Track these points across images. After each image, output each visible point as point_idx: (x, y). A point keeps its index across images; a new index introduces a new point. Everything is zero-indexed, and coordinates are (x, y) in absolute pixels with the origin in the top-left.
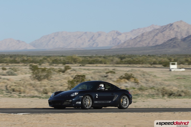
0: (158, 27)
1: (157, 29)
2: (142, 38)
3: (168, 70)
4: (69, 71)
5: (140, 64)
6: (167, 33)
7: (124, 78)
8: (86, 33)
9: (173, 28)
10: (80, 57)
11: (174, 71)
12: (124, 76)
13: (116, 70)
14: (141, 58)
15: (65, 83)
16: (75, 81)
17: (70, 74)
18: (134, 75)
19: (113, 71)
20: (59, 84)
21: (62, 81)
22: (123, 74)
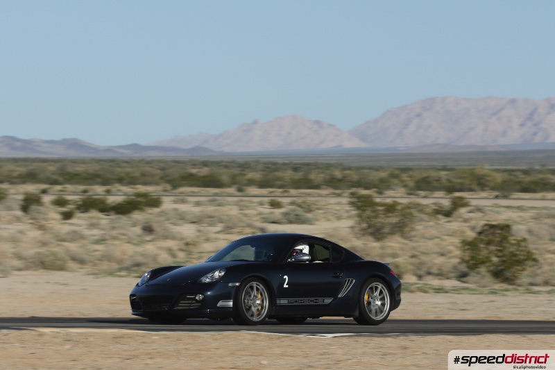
4: (463, 211)
8: (513, 101)
10: (497, 170)
15: (451, 248)
16: (482, 240)
17: (466, 221)
20: (437, 249)
21: (442, 240)
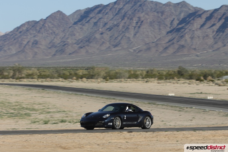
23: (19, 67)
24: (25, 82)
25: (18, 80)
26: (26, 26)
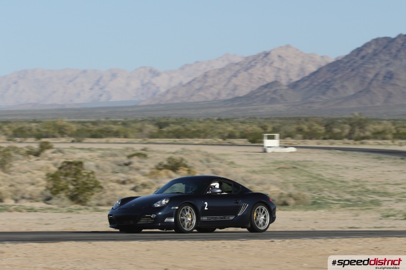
0: (237, 60)
1: (237, 64)
2: (205, 82)
3: (260, 149)
4: (48, 152)
5: (199, 137)
6: (257, 71)
7: (166, 167)
8: (85, 71)
9: (270, 61)
10: (73, 122)
11: (273, 152)
12: (165, 163)
13: (149, 151)
14: (201, 125)
15: (39, 179)
16: (62, 173)
17: (50, 159)
18: (187, 162)
19: (144, 152)
20: (29, 180)
21: (33, 173)
22: (163, 159)
23: (361, 119)
24: (371, 144)
25: (358, 142)
26: (373, 47)
